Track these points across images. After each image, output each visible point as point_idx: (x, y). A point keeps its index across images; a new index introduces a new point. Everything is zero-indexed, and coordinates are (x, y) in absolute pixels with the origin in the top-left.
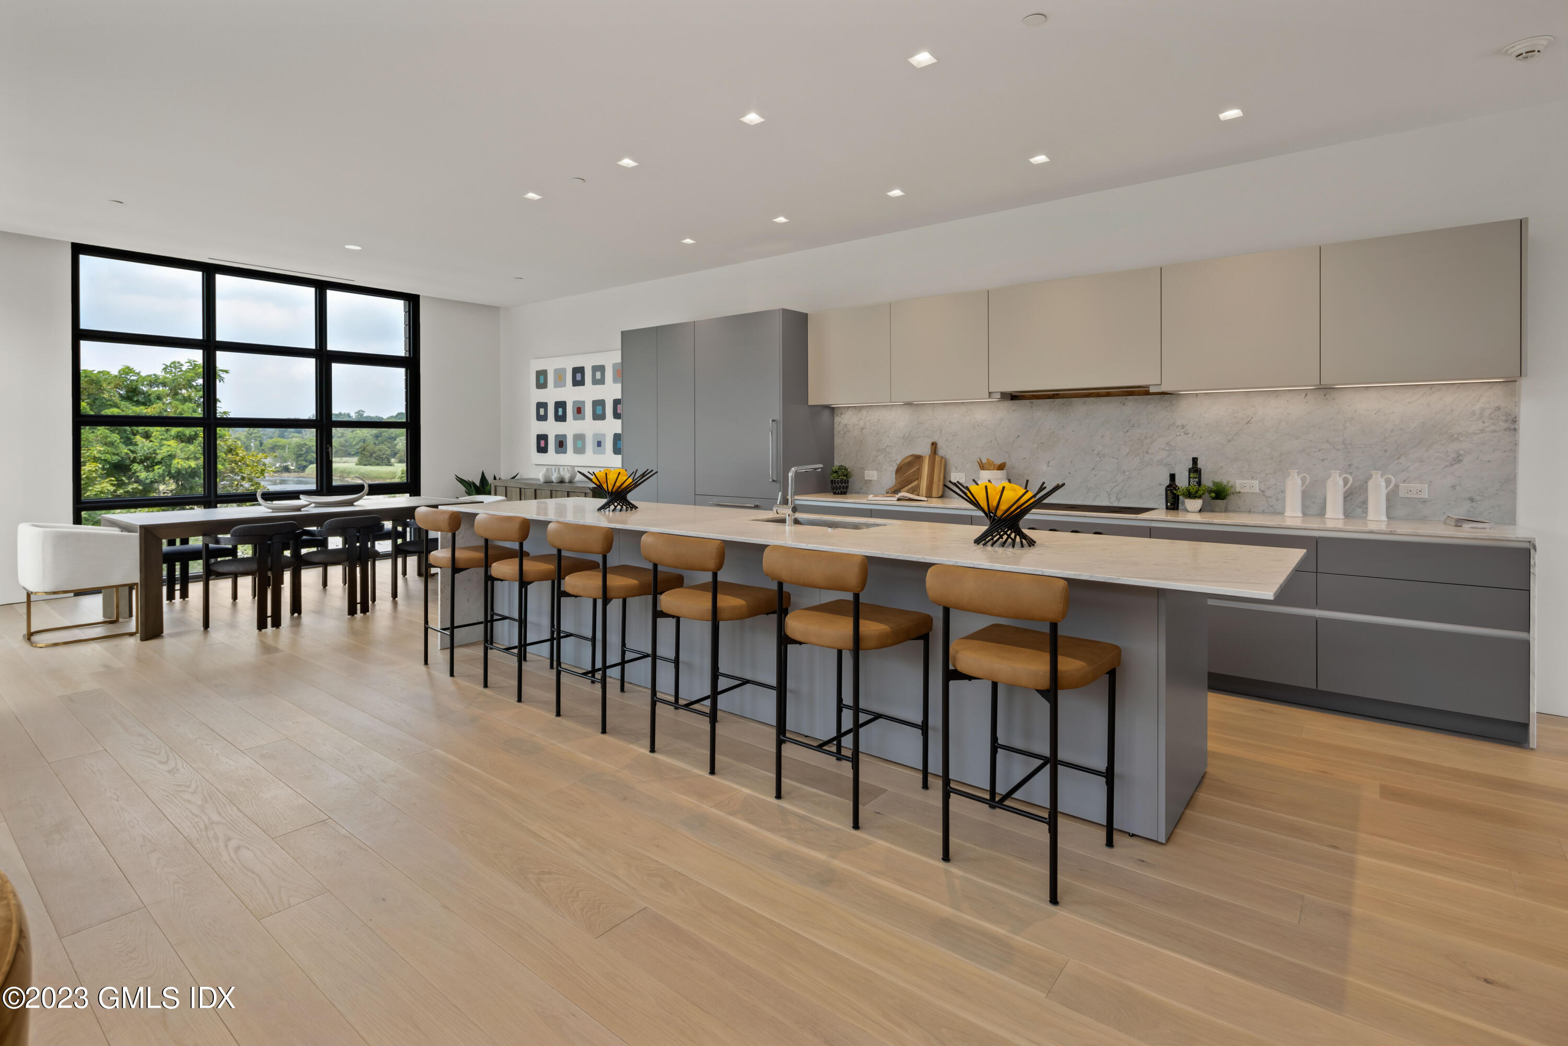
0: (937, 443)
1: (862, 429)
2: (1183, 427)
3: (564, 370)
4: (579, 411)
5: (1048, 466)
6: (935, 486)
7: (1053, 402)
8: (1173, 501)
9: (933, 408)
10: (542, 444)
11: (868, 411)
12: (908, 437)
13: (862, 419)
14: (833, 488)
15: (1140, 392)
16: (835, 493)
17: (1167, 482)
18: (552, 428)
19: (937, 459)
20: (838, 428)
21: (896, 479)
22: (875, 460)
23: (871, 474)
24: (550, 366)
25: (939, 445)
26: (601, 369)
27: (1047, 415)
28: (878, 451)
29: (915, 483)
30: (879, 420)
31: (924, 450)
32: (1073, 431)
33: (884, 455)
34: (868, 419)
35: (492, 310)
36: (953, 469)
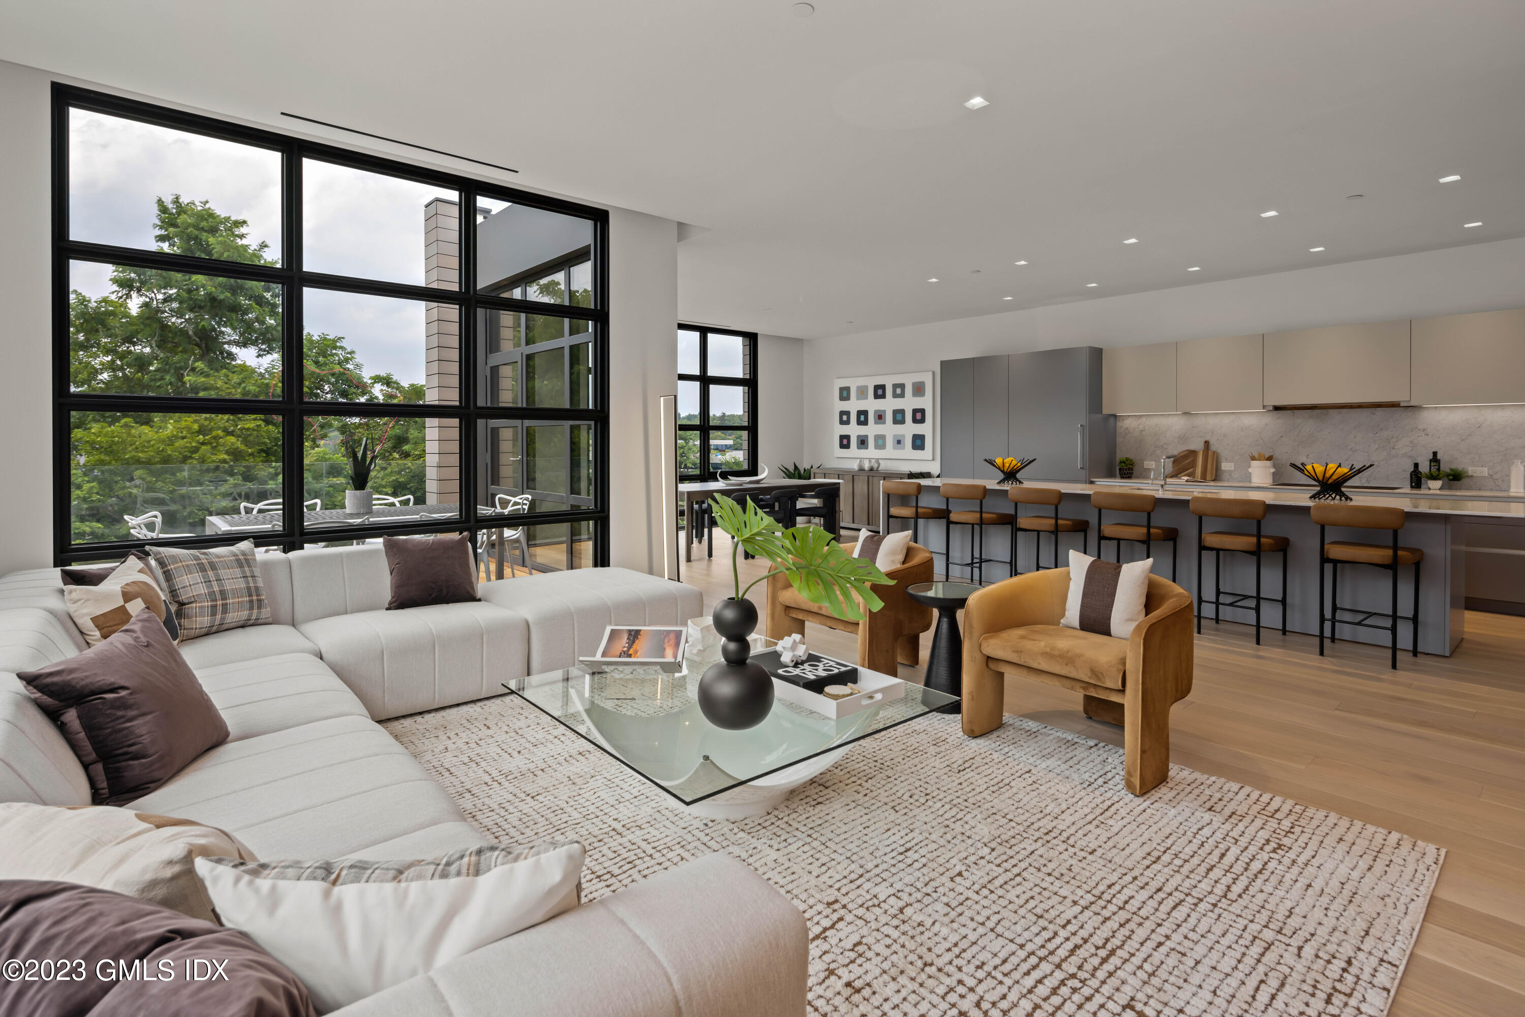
0: (1209, 441)
1: (1142, 431)
2: (1424, 430)
3: (866, 387)
4: (880, 417)
6: (1208, 472)
8: (1416, 480)
9: (1206, 416)
10: (845, 442)
12: (1182, 437)
13: (1141, 424)
14: (1121, 474)
15: (1394, 405)
16: (1123, 478)
17: (1412, 469)
18: (854, 430)
19: (1210, 453)
20: (1119, 431)
21: (1173, 468)
22: (1153, 454)
23: (1150, 464)
24: (853, 385)
25: (1211, 443)
26: (902, 386)
28: (1157, 447)
29: (1191, 470)
30: (1157, 425)
31: (1198, 446)
32: (1329, 433)
33: (1162, 450)
34: (1148, 424)
35: (797, 342)
36: (1224, 460)
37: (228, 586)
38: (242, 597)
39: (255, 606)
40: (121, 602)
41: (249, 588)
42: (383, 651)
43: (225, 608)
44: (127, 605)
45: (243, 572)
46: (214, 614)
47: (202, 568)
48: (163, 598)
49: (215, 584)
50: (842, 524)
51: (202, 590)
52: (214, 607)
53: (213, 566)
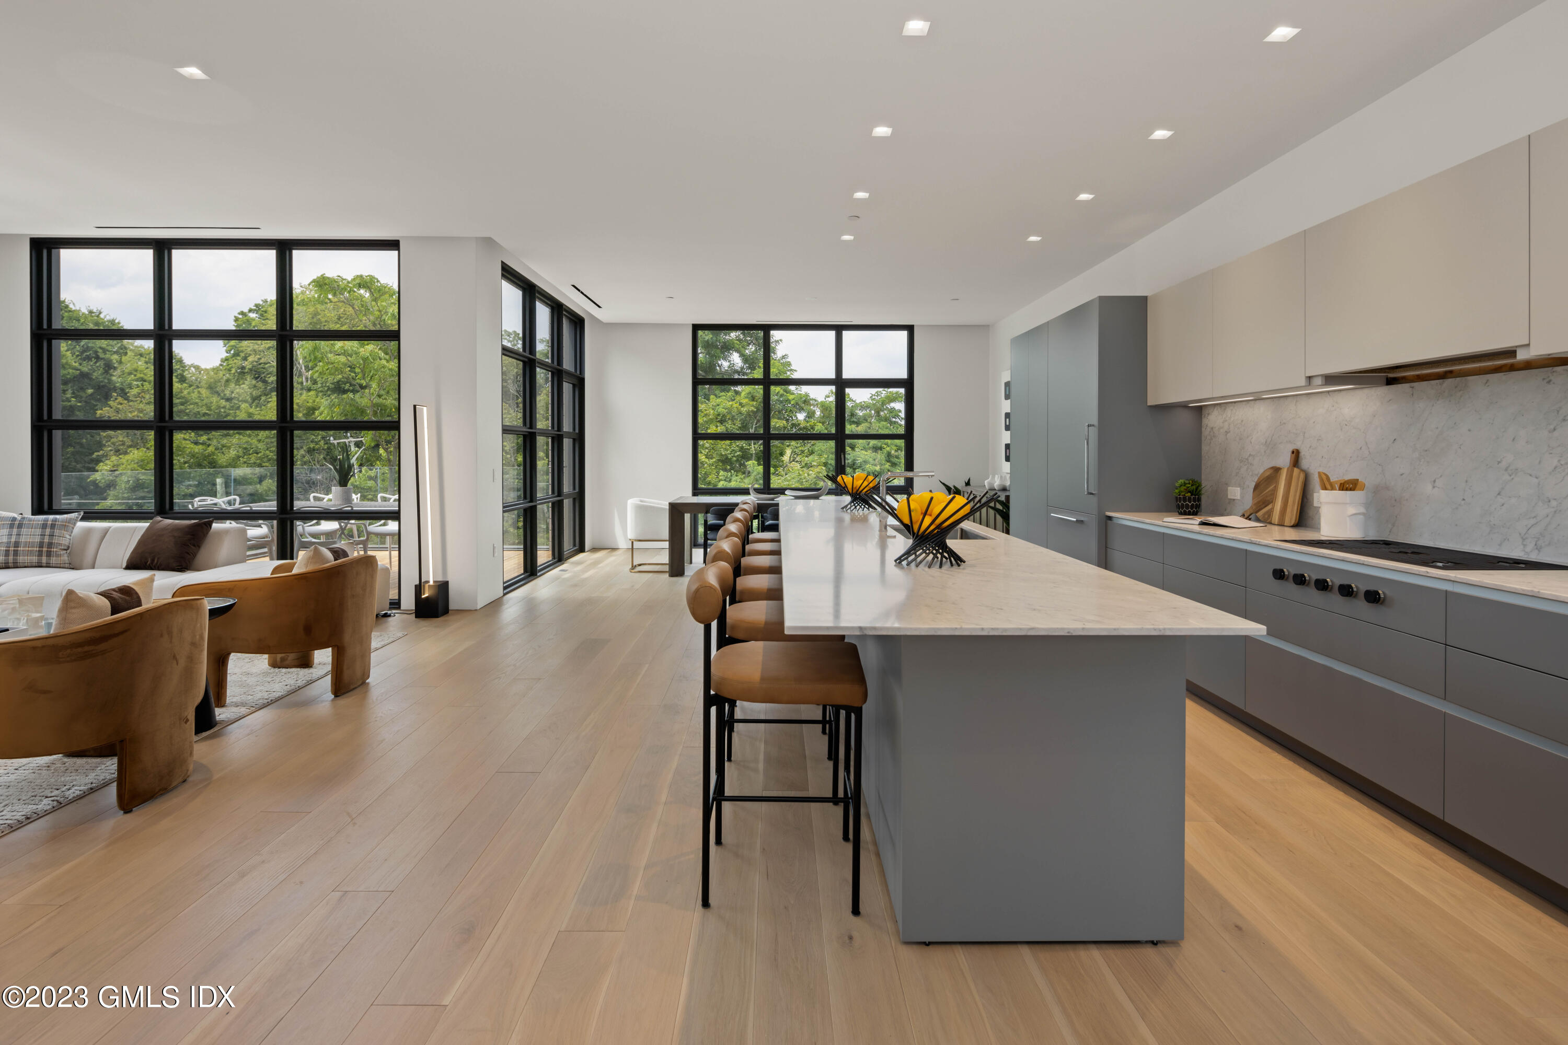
0: (1300, 451)
1: (1227, 432)
5: (1434, 487)
6: (1289, 510)
7: (1440, 384)
9: (1296, 401)
10: (1008, 453)
11: (1232, 410)
12: (1270, 443)
13: (1226, 421)
14: (1178, 507)
16: (1181, 514)
19: (1297, 470)
20: (1205, 432)
21: (1253, 499)
22: (1238, 473)
23: (1235, 492)
25: (1301, 453)
27: (1433, 405)
28: (1241, 461)
29: (1271, 505)
30: (1242, 421)
31: (1284, 460)
32: (1469, 430)
33: (1246, 466)
34: (1232, 419)
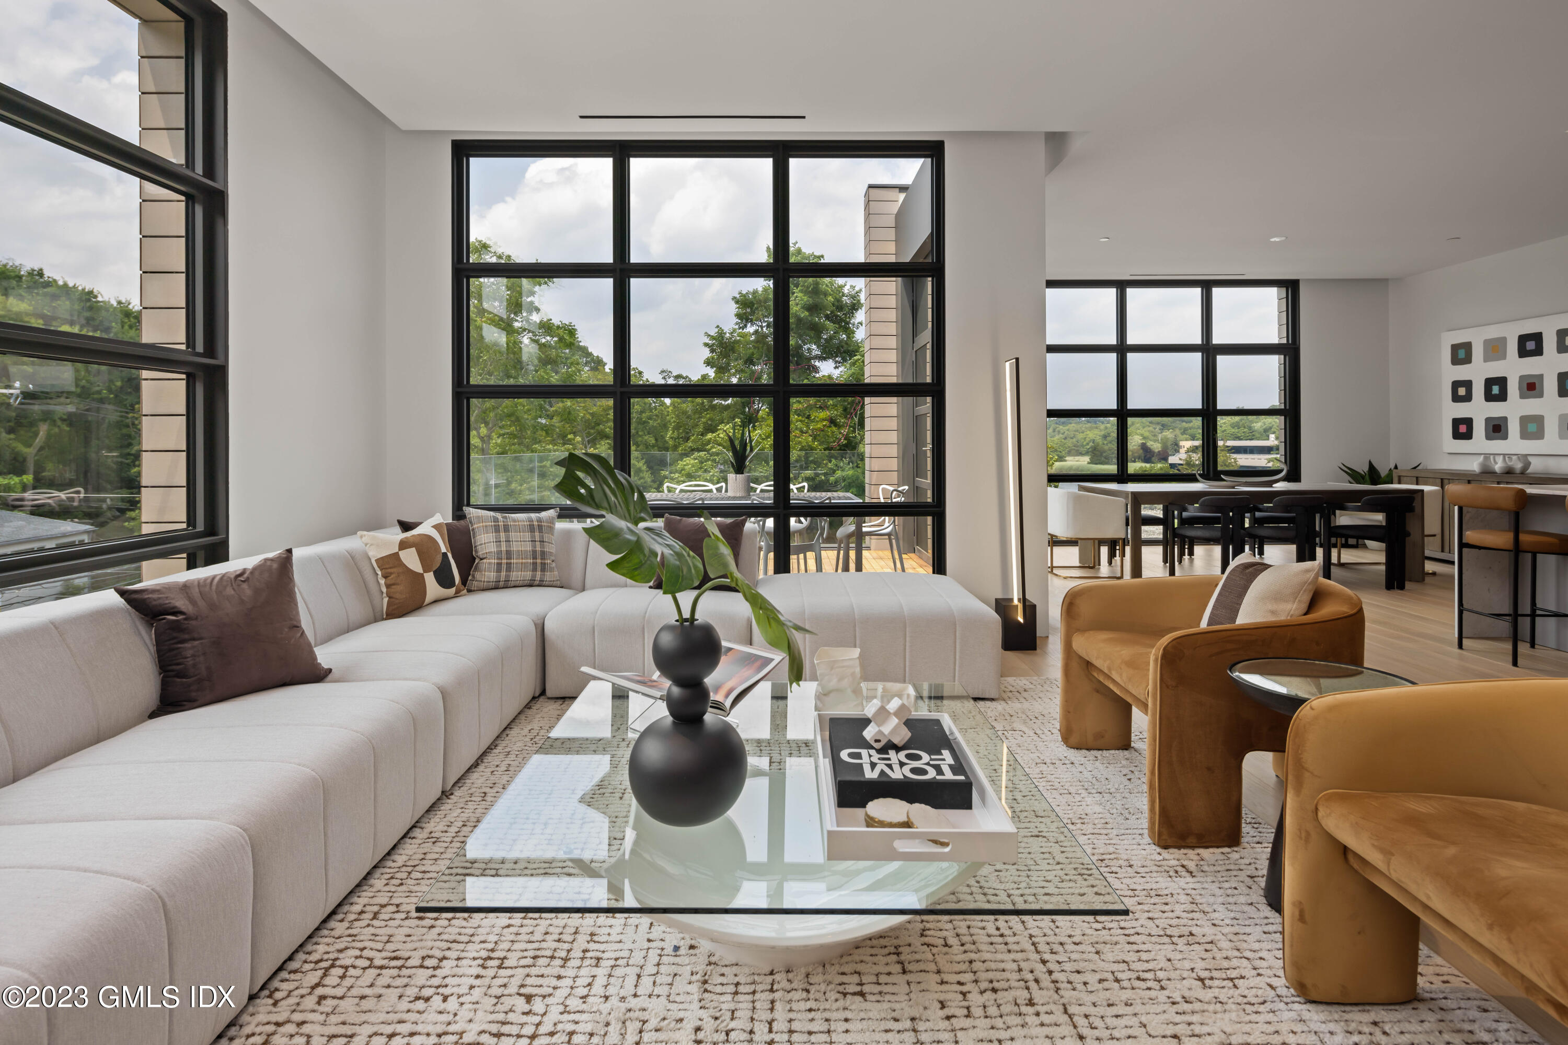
3: (1503, 340)
4: (1531, 387)
10: (1463, 428)
18: (1480, 410)
24: (1478, 338)
37: (515, 547)
38: (527, 558)
39: (539, 568)
40: (396, 550)
41: (534, 552)
42: (594, 627)
43: (509, 567)
44: (400, 553)
45: (533, 536)
46: (499, 570)
47: (497, 529)
48: (444, 550)
49: (504, 544)
50: (1427, 553)
51: (492, 548)
52: (499, 564)
53: (507, 529)
